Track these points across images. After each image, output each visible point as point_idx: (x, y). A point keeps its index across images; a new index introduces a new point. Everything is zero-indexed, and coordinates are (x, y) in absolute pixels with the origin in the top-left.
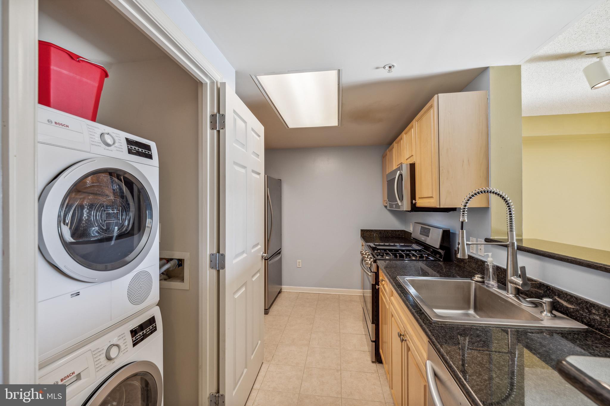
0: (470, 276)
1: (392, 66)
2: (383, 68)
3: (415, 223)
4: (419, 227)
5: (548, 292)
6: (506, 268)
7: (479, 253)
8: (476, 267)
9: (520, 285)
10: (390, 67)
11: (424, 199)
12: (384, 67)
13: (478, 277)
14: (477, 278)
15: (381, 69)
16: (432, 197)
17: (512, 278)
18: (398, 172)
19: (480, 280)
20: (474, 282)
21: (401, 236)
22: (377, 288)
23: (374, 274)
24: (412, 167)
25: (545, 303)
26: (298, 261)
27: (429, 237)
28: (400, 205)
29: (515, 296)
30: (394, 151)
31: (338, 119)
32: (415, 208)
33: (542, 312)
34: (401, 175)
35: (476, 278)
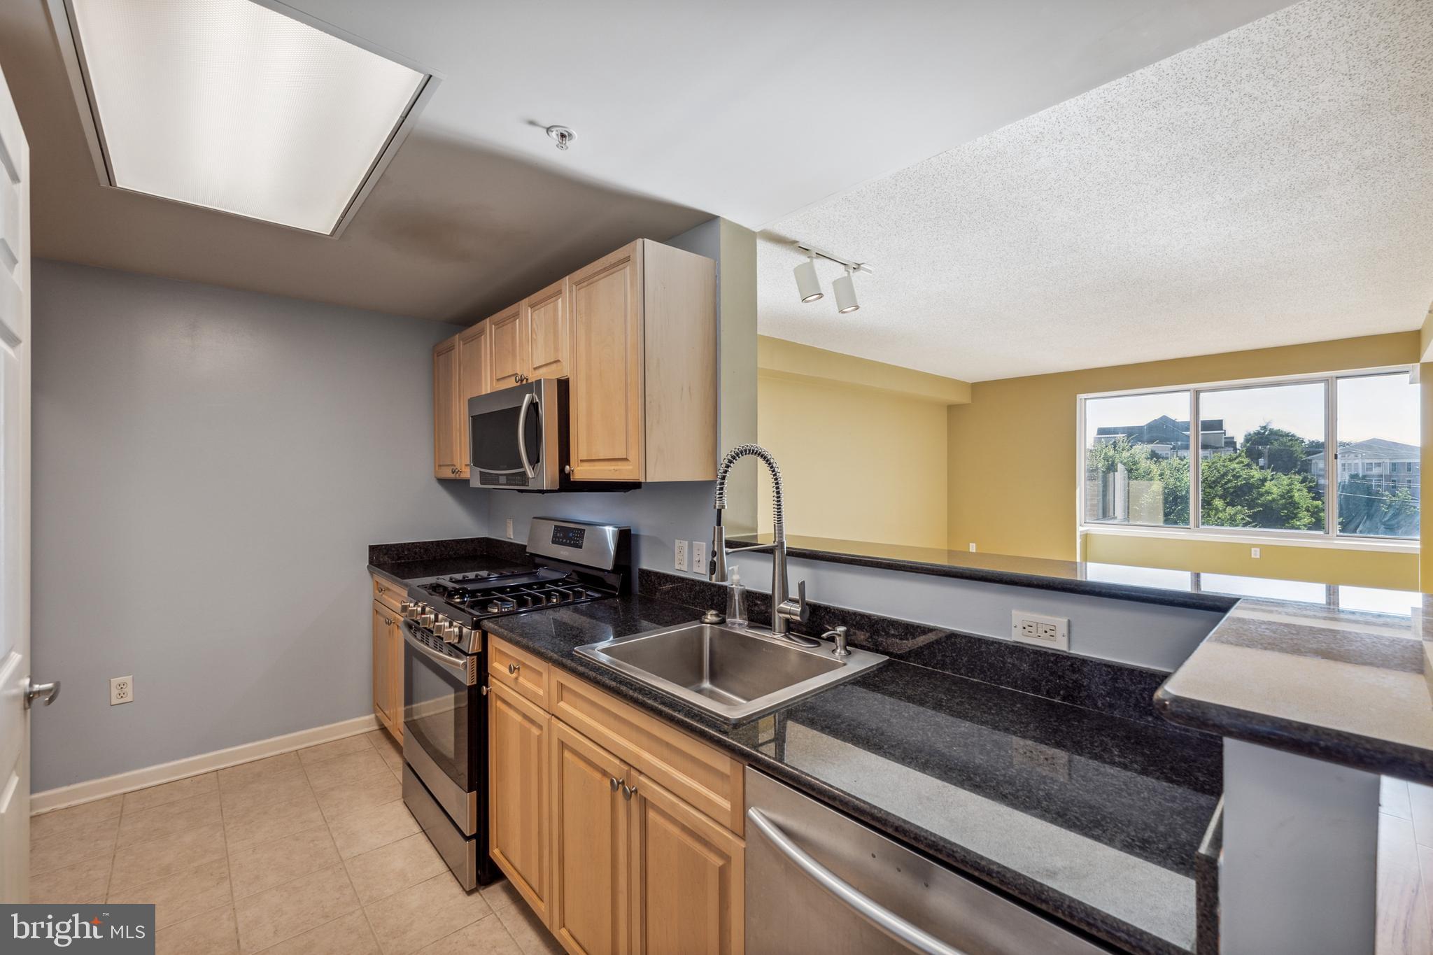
0: (698, 617)
1: (567, 134)
2: (545, 131)
3: (534, 518)
4: (548, 530)
5: (827, 617)
6: (771, 593)
7: (695, 570)
8: (690, 597)
9: (799, 613)
10: (563, 136)
11: (596, 463)
12: (548, 130)
13: (711, 614)
14: (711, 616)
15: (540, 129)
16: (626, 459)
17: (782, 605)
18: (527, 396)
19: (715, 619)
20: (709, 625)
21: (479, 554)
22: (485, 694)
23: (475, 660)
24: (563, 387)
25: (839, 635)
26: (115, 681)
27: (583, 547)
28: (530, 477)
29: (786, 636)
30: (486, 343)
31: (340, 222)
32: (568, 485)
33: (834, 651)
34: (534, 407)
35: (709, 617)
